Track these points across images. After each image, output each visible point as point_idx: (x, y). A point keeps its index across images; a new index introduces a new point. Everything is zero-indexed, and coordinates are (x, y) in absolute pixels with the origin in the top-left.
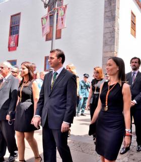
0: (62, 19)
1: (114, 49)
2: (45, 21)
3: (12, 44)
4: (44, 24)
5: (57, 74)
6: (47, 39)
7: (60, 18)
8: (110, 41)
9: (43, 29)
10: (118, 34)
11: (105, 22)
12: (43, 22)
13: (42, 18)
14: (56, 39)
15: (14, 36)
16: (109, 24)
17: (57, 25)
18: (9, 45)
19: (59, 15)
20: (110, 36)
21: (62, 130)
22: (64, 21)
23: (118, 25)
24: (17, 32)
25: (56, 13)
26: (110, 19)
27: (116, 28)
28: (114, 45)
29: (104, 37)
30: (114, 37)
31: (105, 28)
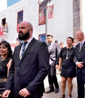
0: (51, 13)
1: (80, 28)
2: (41, 14)
4: (40, 16)
8: (78, 23)
9: (40, 19)
10: (82, 19)
11: (74, 12)
13: (39, 13)
16: (76, 14)
20: (77, 21)
23: (82, 13)
26: (76, 10)
27: (81, 16)
28: (80, 26)
29: (74, 21)
30: (80, 21)
31: (74, 16)
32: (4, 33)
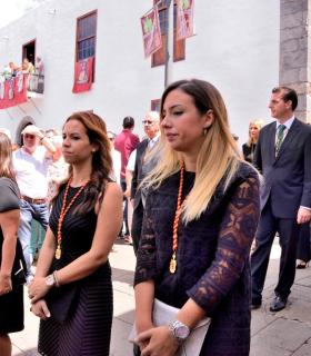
0: (186, 17)
1: (306, 77)
2: (148, 23)
3: (83, 78)
4: (146, 31)
5: (285, 127)
6: (155, 64)
7: (181, 14)
8: (297, 58)
9: (146, 40)
11: (283, 15)
12: (146, 27)
13: (143, 18)
14: (175, 61)
15: (86, 60)
16: (292, 20)
17: (175, 31)
18: (76, 79)
19: (180, 7)
20: (295, 48)
21: (299, 220)
22: (190, 21)
24: (92, 53)
25: (172, 4)
26: (294, 8)
28: (306, 67)
29: (282, 49)
31: (284, 29)
32: (29, 94)
